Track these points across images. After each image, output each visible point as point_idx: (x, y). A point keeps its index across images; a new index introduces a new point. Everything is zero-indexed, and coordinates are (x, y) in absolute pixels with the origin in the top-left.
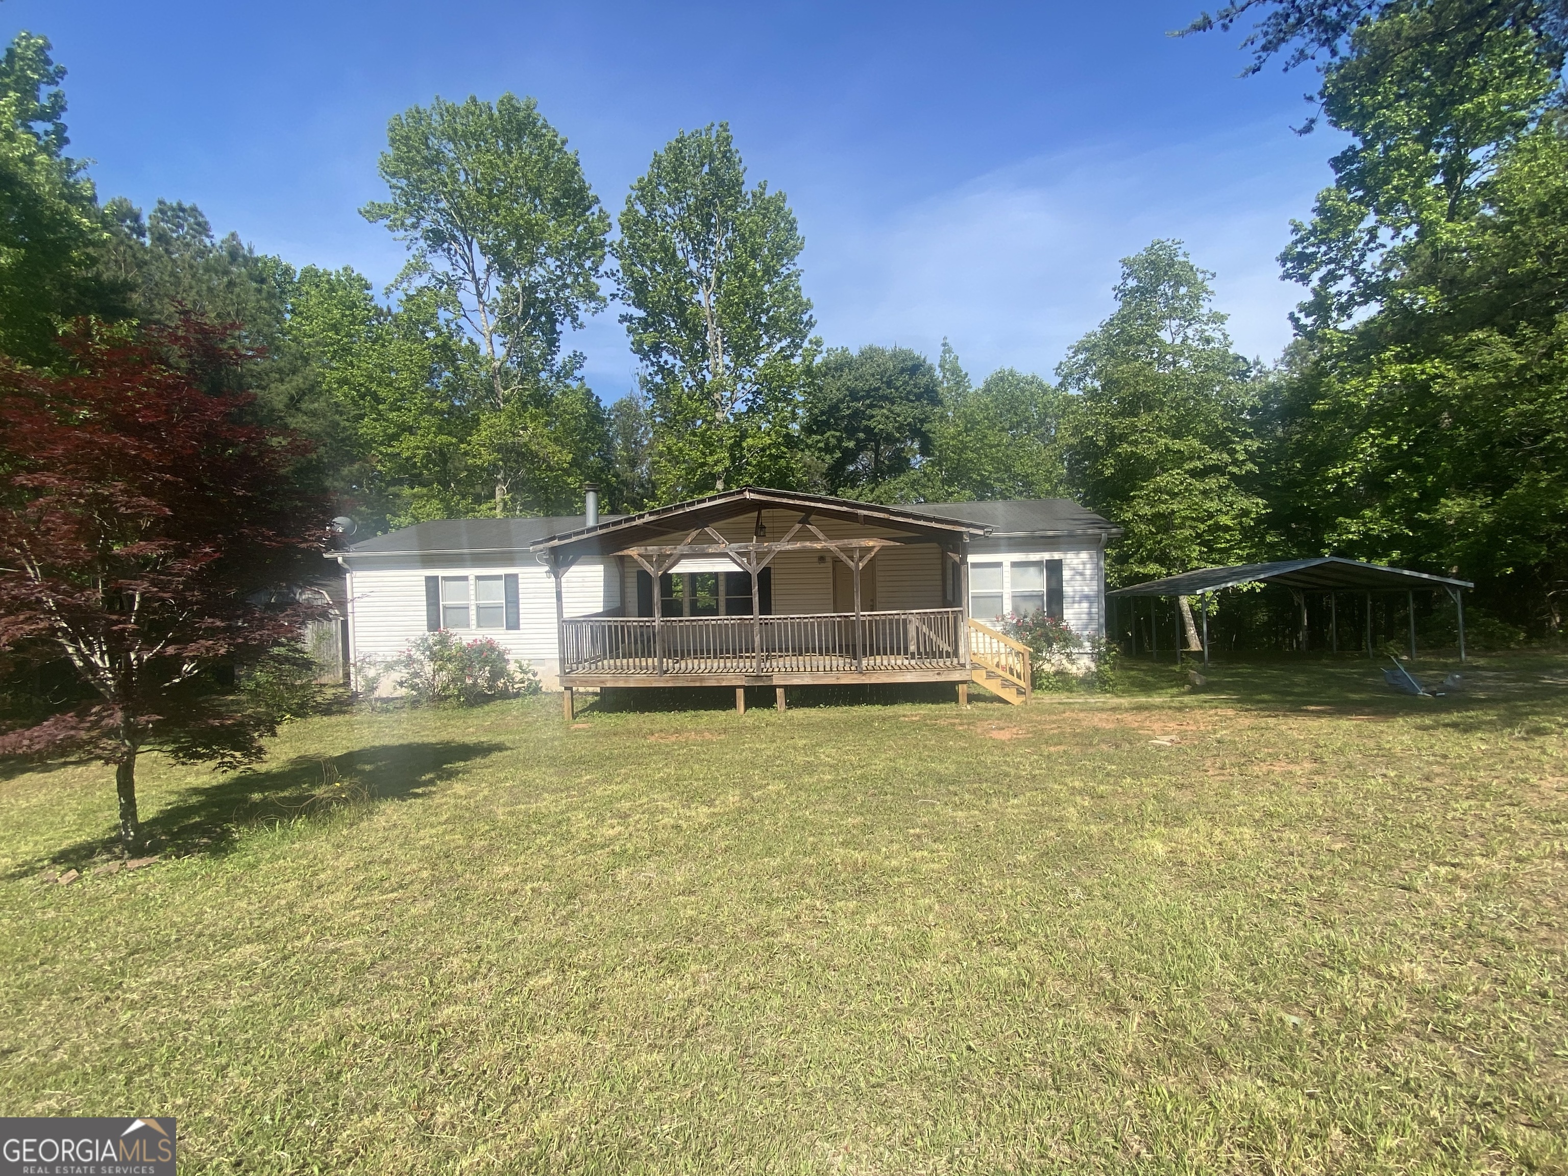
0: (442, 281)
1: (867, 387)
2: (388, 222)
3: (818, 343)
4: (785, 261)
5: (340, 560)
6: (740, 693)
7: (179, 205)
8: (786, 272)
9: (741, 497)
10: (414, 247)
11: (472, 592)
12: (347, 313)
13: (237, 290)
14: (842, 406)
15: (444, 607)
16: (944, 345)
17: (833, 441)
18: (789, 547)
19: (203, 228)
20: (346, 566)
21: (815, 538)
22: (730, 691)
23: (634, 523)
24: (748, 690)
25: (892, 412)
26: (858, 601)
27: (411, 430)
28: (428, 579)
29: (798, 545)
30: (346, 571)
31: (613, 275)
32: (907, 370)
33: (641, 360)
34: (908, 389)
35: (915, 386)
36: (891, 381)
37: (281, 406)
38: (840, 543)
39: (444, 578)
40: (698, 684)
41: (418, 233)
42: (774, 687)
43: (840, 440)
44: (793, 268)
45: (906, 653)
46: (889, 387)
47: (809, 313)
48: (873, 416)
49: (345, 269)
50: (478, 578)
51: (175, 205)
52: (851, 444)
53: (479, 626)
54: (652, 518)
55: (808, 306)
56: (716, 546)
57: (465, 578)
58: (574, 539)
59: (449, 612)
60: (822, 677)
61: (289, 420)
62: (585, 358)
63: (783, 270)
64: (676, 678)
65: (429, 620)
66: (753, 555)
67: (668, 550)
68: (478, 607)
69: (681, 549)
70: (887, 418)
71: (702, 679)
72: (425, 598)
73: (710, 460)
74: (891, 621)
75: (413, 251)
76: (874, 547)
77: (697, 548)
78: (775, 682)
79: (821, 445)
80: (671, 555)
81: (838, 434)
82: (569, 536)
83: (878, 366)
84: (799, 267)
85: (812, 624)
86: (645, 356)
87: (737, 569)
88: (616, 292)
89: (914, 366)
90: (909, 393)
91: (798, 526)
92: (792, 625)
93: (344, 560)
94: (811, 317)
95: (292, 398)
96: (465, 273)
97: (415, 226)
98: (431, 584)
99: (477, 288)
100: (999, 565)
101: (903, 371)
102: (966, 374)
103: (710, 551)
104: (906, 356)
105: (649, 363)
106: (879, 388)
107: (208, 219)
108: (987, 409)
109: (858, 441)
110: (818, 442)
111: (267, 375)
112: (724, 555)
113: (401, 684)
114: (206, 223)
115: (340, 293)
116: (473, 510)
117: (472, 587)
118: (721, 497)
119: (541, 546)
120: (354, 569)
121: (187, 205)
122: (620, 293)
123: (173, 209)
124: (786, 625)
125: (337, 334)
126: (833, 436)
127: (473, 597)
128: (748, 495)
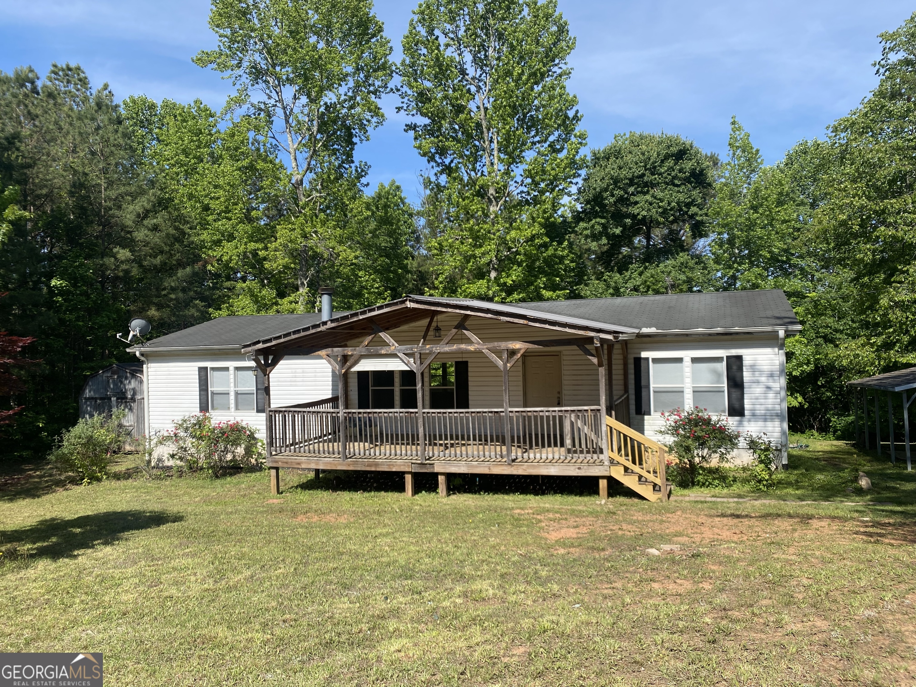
0: (260, 109)
1: (630, 176)
2: (215, 66)
3: (582, 136)
4: (557, 61)
5: (138, 354)
6: (408, 479)
7: (68, 66)
8: (559, 71)
9: (403, 306)
10: (238, 83)
11: (232, 380)
12: (195, 139)
13: (101, 132)
14: (605, 195)
15: (213, 393)
16: (733, 123)
17: (598, 228)
18: (447, 349)
19: (84, 82)
20: (142, 358)
21: (469, 341)
22: (401, 475)
23: (319, 330)
24: (416, 476)
25: (655, 198)
26: (506, 398)
27: (231, 237)
28: (200, 369)
29: (455, 347)
30: (142, 363)
31: (398, 90)
32: (673, 155)
33: (429, 162)
34: (673, 174)
35: (681, 171)
36: (655, 167)
37: (130, 223)
38: (490, 345)
39: (213, 369)
40: (373, 469)
41: (240, 72)
42: (437, 474)
43: (605, 227)
44: (564, 67)
45: (562, 445)
46: (653, 174)
47: (575, 109)
48: (636, 203)
49: (196, 102)
50: (237, 369)
51: (64, 67)
52: (618, 231)
53: (237, 408)
54: (333, 325)
55: (573, 102)
56: (387, 348)
57: (227, 369)
58: (274, 343)
59: (215, 397)
60: (476, 467)
61: (135, 234)
62: (370, 167)
63: (555, 69)
64: (355, 463)
65: (200, 403)
66: (417, 356)
67: (349, 351)
68: (237, 394)
69: (360, 350)
70: (651, 204)
71: (377, 465)
72: (198, 385)
73: (478, 252)
74: (536, 417)
75: (238, 86)
76: (520, 349)
77: (372, 350)
78: (437, 469)
79: (588, 232)
80: (352, 355)
81: (603, 221)
82: (269, 340)
83: (643, 154)
84: (569, 66)
85: (467, 419)
86: (432, 159)
87: (406, 368)
88: (401, 105)
89: (680, 151)
90: (674, 178)
91: (454, 331)
92: (450, 418)
93: (142, 355)
94: (577, 112)
95: (138, 215)
96: (276, 101)
97: (239, 65)
98: (203, 373)
99: (285, 113)
100: (680, 360)
101: (667, 157)
102: (757, 151)
103: (383, 352)
104: (670, 143)
105: (434, 164)
106: (643, 175)
107: (87, 75)
108: (780, 183)
109: (624, 226)
110: (586, 229)
111: (123, 197)
112: (394, 356)
113: (173, 456)
114: (86, 78)
115: (189, 123)
116: (276, 304)
117: (232, 377)
118: (387, 306)
119: (249, 349)
120: (149, 361)
121: (73, 65)
122: (405, 106)
123: (63, 70)
124: (445, 418)
125: (187, 157)
126: (599, 223)
127: (232, 385)
128: (409, 305)
